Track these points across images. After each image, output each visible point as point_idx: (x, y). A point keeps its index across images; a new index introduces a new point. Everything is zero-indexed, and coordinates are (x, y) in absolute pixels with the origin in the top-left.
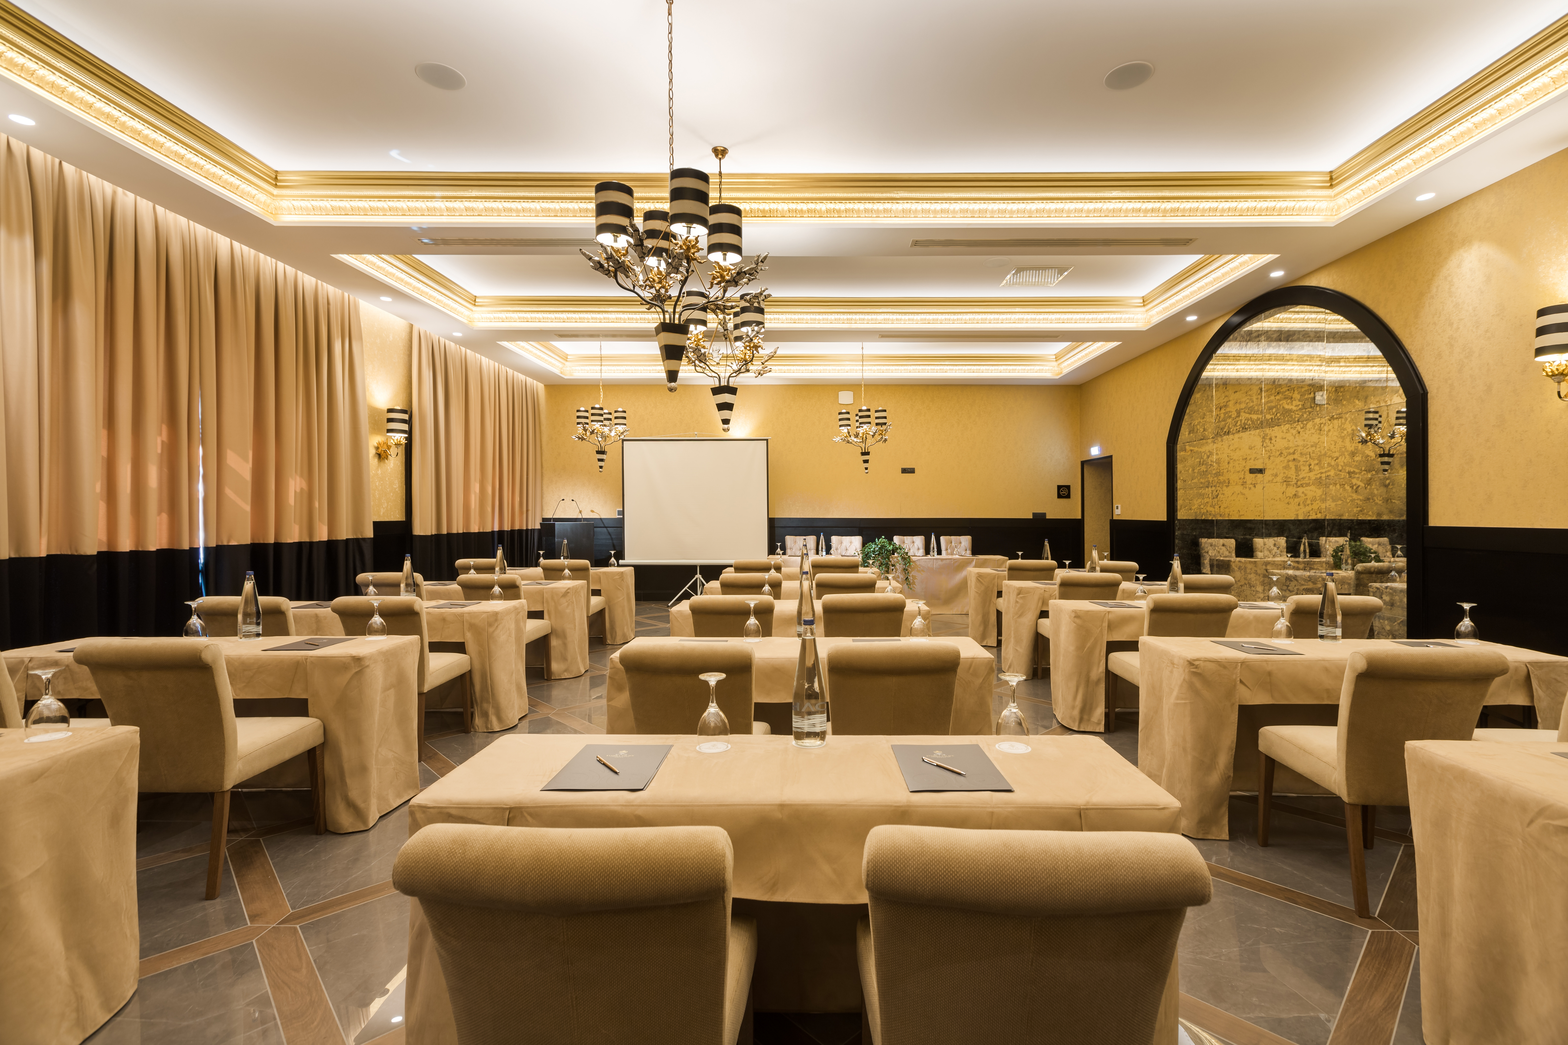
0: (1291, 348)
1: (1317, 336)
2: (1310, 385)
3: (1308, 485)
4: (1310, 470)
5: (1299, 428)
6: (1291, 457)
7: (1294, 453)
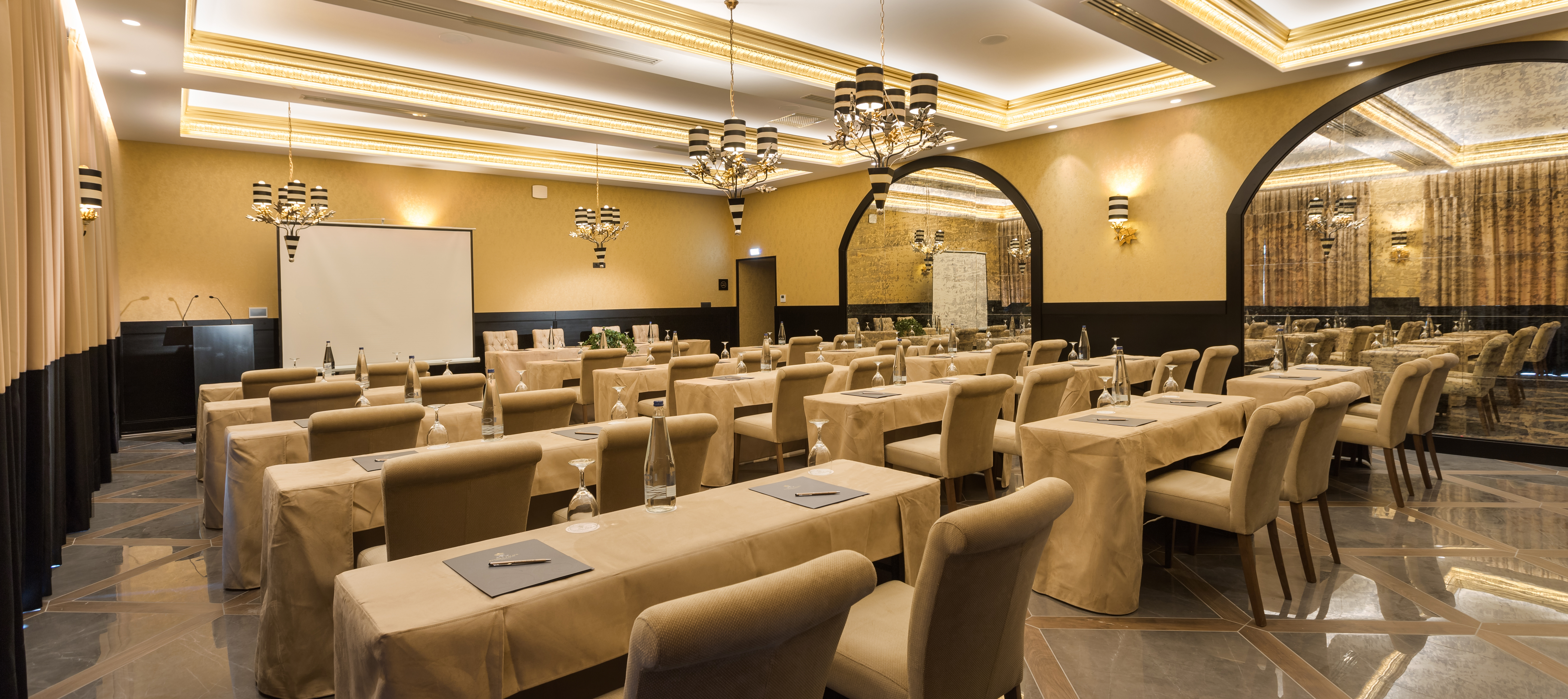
0: (950, 195)
1: (970, 190)
2: (964, 219)
3: (963, 280)
4: (965, 271)
5: (956, 245)
6: (951, 263)
7: (952, 260)
